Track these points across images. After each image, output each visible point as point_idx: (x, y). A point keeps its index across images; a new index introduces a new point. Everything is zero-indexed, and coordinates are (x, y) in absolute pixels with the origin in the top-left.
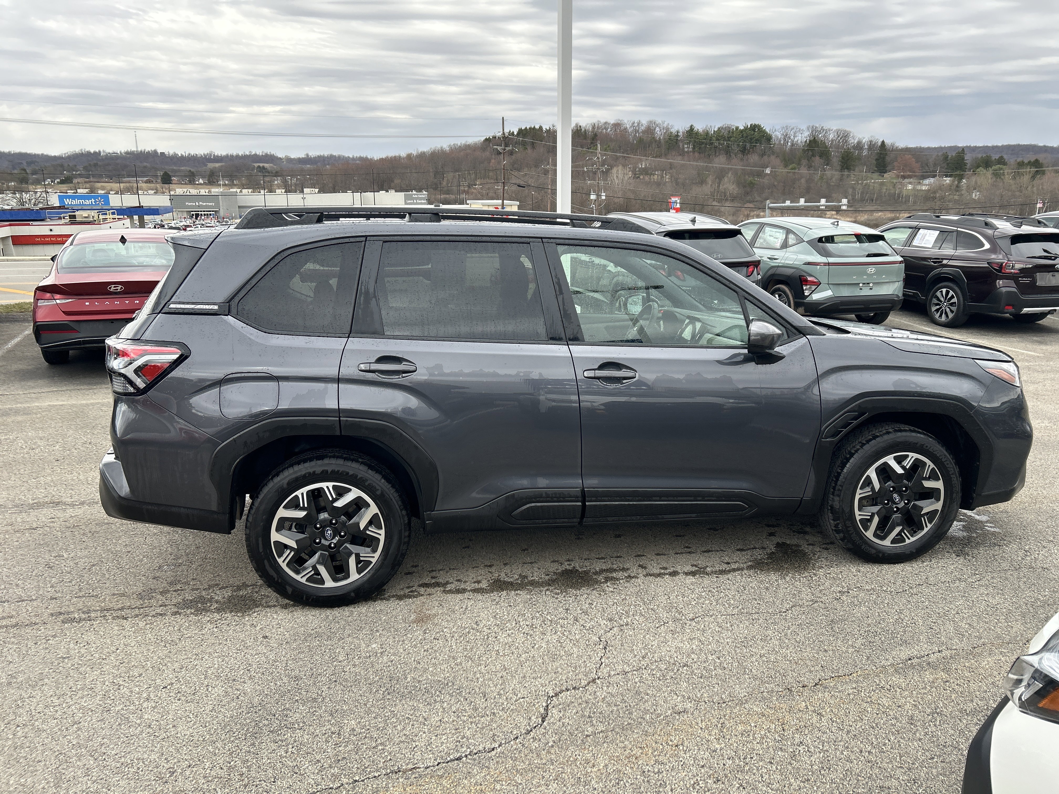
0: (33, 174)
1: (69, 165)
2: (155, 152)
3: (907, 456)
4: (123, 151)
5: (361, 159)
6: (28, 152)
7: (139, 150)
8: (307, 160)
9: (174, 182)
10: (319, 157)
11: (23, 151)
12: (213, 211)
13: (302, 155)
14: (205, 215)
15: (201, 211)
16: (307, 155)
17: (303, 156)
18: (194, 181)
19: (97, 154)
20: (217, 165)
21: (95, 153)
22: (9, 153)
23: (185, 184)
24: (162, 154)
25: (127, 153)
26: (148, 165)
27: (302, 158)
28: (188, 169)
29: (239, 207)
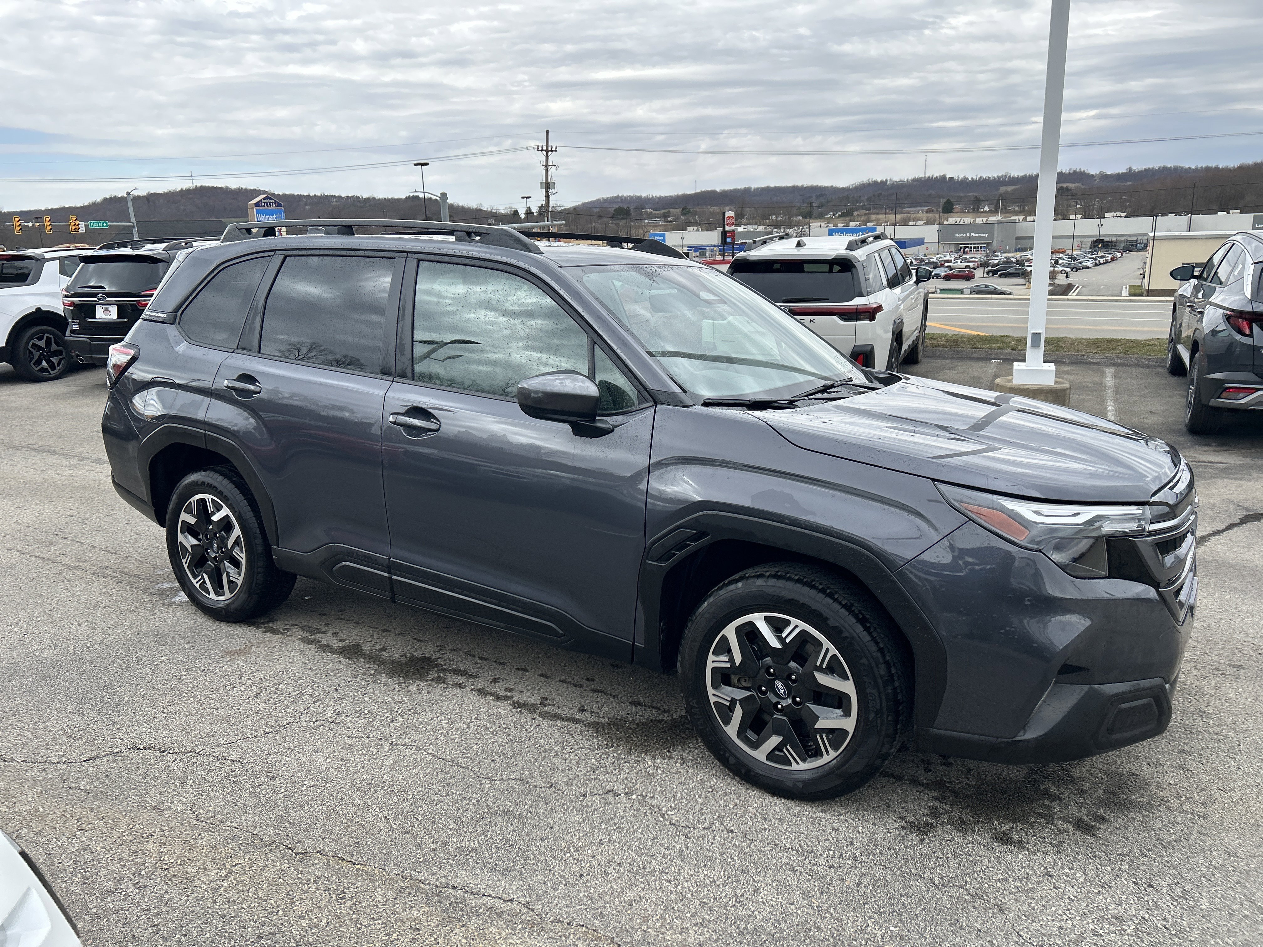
0: (819, 207)
1: (854, 197)
2: (944, 177)
3: (788, 623)
4: (910, 179)
5: (1208, 169)
6: (819, 185)
7: (927, 176)
8: (1130, 175)
9: (956, 210)
10: (1147, 171)
11: (815, 184)
12: (984, 243)
13: (1122, 170)
14: (974, 248)
15: (971, 244)
16: (1130, 169)
17: (1124, 171)
18: (979, 208)
19: (884, 183)
20: (1010, 188)
21: (882, 182)
22: (802, 186)
23: (968, 212)
24: (951, 179)
25: (914, 180)
26: (933, 192)
27: (1122, 173)
28: (976, 194)
29: (1017, 238)
